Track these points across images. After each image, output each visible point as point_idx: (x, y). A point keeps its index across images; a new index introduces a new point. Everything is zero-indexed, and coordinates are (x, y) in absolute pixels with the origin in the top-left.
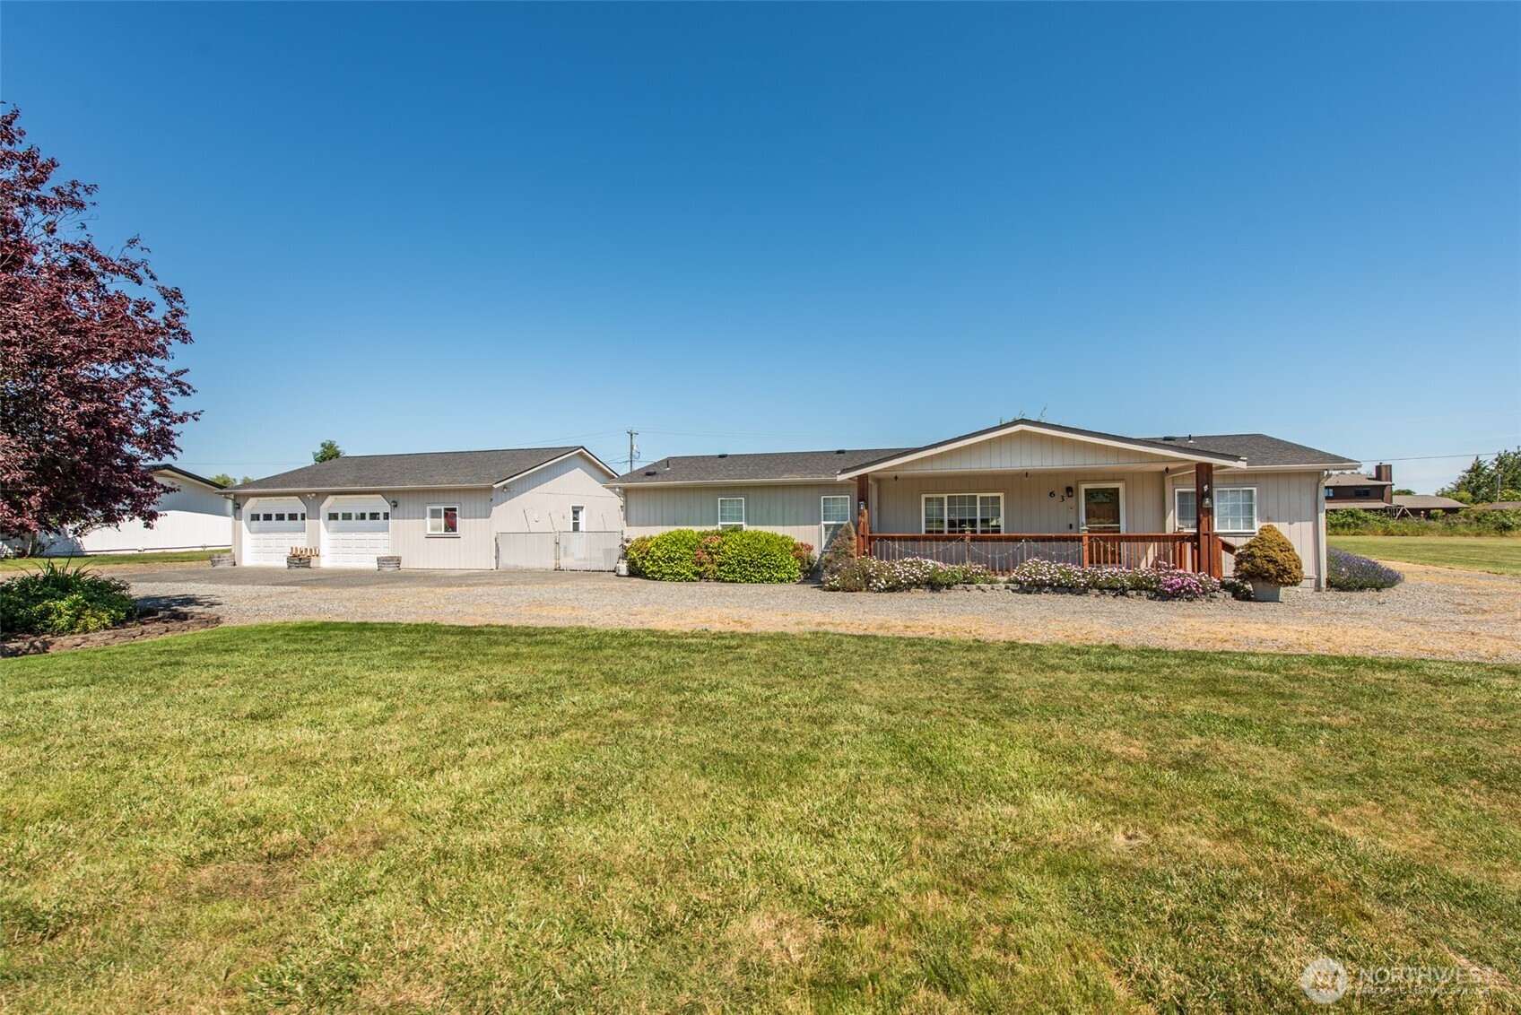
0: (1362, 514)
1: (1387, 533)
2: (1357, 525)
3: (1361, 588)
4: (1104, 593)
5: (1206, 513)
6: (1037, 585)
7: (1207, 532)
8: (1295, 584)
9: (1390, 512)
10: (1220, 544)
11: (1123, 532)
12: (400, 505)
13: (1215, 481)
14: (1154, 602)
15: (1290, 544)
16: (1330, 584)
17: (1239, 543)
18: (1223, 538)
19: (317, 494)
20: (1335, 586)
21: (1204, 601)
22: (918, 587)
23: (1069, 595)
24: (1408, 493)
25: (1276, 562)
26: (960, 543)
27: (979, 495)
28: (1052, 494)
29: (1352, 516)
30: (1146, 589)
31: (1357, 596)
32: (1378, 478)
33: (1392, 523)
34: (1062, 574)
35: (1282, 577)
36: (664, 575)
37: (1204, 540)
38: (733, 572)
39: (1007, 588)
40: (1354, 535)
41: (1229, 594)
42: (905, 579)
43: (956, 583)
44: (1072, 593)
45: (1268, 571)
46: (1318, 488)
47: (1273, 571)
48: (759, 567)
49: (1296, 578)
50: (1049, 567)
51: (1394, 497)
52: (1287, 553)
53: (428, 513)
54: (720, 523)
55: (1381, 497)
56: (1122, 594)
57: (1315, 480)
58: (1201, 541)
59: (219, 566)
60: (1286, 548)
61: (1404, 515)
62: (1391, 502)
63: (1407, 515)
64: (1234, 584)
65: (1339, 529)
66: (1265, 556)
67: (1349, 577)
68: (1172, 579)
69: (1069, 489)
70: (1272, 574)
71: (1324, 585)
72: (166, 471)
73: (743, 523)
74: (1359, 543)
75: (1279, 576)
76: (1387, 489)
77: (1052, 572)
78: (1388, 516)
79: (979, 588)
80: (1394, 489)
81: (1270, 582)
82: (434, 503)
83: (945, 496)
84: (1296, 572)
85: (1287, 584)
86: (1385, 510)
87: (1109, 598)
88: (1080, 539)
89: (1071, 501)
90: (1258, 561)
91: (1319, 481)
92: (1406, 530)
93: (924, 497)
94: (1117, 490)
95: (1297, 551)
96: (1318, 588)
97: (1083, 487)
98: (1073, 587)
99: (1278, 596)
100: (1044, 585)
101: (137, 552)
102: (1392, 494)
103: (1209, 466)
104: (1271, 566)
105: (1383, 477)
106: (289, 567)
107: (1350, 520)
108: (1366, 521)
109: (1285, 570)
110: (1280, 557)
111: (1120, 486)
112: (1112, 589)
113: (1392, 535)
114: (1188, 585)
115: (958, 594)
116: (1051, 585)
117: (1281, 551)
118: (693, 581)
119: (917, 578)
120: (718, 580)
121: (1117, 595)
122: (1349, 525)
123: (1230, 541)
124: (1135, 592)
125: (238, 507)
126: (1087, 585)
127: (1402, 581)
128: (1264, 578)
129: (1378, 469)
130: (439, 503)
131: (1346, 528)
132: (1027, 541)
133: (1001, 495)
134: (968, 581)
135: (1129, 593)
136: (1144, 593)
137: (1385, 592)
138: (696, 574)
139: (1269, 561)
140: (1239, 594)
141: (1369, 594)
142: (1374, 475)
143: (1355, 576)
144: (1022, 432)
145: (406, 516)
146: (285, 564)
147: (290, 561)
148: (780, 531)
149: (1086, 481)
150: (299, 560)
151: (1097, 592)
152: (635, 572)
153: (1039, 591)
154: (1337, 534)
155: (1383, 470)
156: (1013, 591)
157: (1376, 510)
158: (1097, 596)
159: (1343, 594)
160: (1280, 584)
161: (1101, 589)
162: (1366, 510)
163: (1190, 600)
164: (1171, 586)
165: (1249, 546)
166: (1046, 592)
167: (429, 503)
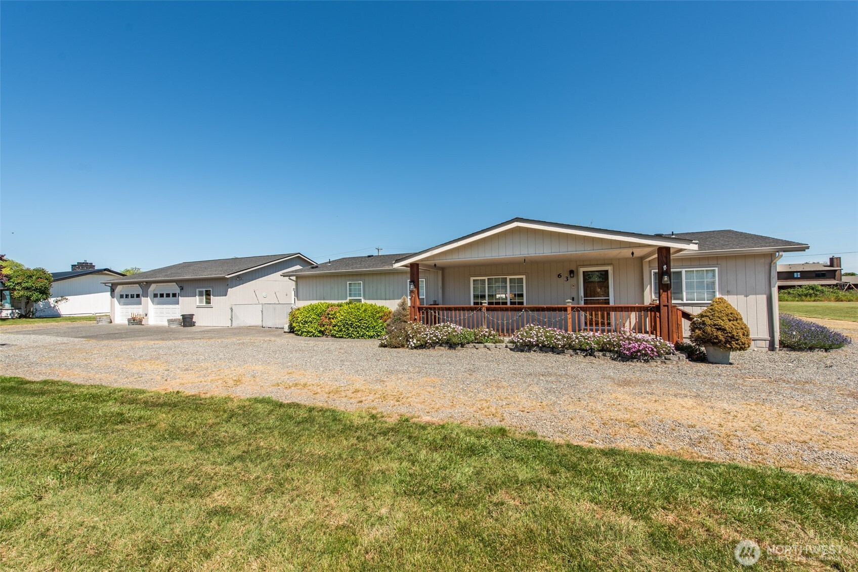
0: (820, 288)
1: (838, 300)
2: (816, 295)
3: (811, 349)
4: (577, 354)
5: (665, 289)
6: (527, 346)
7: (666, 303)
8: (742, 349)
9: (841, 287)
10: (680, 314)
11: (612, 304)
12: (184, 288)
13: (672, 264)
14: (614, 362)
15: (738, 314)
16: (783, 344)
17: (695, 311)
18: (681, 308)
19: (146, 282)
20: (787, 347)
21: (659, 362)
22: (441, 345)
23: (550, 354)
24: (853, 274)
25: (724, 330)
26: (479, 312)
27: (508, 277)
28: (559, 276)
29: (813, 289)
30: (610, 351)
31: (805, 356)
32: (832, 265)
33: (841, 293)
34: (546, 337)
35: (730, 343)
36: (302, 332)
37: (664, 310)
38: (341, 331)
39: (506, 347)
40: (814, 301)
41: (683, 356)
42: (430, 338)
43: (468, 343)
44: (553, 352)
45: (717, 337)
46: (770, 267)
47: (721, 338)
48: (356, 328)
49: (744, 344)
50: (538, 332)
51: (843, 278)
52: (735, 323)
53: (197, 293)
54: (348, 298)
55: (834, 278)
56: (590, 355)
57: (768, 260)
58: (662, 311)
59: (100, 324)
60: (735, 317)
61: (850, 288)
62: (841, 280)
63: (852, 288)
64: (690, 347)
65: (803, 297)
66: (715, 325)
67: (800, 340)
68: (630, 343)
69: (572, 272)
70: (721, 340)
71: (777, 345)
72: (106, 272)
73: (362, 298)
74: (817, 306)
75: (727, 342)
76: (837, 273)
77: (539, 335)
78: (838, 289)
79: (485, 346)
80: (843, 272)
81: (720, 347)
82: (200, 288)
83: (486, 278)
84: (743, 339)
85: (735, 349)
86: (836, 285)
87: (580, 358)
88: (565, 309)
89: (573, 281)
90: (709, 329)
91: (772, 261)
92: (852, 298)
93: (472, 279)
94: (607, 272)
95: (745, 321)
96: (772, 347)
97: (582, 270)
98: (553, 348)
99: (729, 359)
100: (533, 346)
101: (92, 315)
102: (841, 275)
103: (668, 249)
104: (719, 333)
105: (835, 265)
106: (129, 324)
107: (811, 292)
108: (822, 292)
109: (732, 337)
110: (728, 325)
111: (609, 268)
112: (582, 350)
113: (842, 301)
114: (644, 349)
115: (469, 350)
116: (537, 345)
117: (730, 320)
118: (319, 337)
119: (438, 338)
120: (333, 336)
121: (586, 355)
122: (811, 295)
123: (687, 310)
124: (601, 354)
125: (113, 291)
126: (563, 347)
127: (850, 343)
128: (714, 344)
129: (832, 260)
130: (203, 287)
131: (808, 296)
132: (526, 311)
133: (524, 277)
134: (479, 341)
135: (596, 353)
136: (608, 354)
137: (833, 353)
138: (320, 332)
139: (718, 329)
140: (694, 356)
141: (819, 354)
142: (829, 264)
143: (805, 339)
144: (518, 228)
145: (187, 295)
146: (127, 322)
147: (129, 320)
148: (379, 303)
149: (584, 266)
150: (135, 321)
151: (571, 351)
152: (292, 330)
153: (529, 350)
154: (803, 301)
155: (835, 260)
156: (511, 349)
157: (829, 285)
158: (571, 356)
159: (794, 354)
160: (732, 349)
161: (575, 350)
162: (822, 285)
163: (647, 361)
164: (629, 349)
165: (702, 316)
166: (535, 351)
167: (198, 288)
